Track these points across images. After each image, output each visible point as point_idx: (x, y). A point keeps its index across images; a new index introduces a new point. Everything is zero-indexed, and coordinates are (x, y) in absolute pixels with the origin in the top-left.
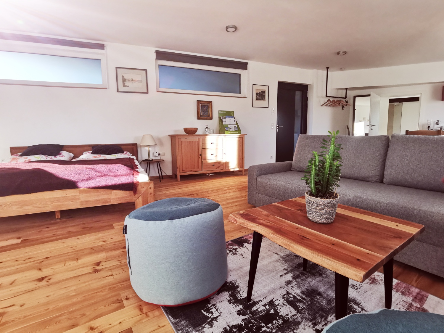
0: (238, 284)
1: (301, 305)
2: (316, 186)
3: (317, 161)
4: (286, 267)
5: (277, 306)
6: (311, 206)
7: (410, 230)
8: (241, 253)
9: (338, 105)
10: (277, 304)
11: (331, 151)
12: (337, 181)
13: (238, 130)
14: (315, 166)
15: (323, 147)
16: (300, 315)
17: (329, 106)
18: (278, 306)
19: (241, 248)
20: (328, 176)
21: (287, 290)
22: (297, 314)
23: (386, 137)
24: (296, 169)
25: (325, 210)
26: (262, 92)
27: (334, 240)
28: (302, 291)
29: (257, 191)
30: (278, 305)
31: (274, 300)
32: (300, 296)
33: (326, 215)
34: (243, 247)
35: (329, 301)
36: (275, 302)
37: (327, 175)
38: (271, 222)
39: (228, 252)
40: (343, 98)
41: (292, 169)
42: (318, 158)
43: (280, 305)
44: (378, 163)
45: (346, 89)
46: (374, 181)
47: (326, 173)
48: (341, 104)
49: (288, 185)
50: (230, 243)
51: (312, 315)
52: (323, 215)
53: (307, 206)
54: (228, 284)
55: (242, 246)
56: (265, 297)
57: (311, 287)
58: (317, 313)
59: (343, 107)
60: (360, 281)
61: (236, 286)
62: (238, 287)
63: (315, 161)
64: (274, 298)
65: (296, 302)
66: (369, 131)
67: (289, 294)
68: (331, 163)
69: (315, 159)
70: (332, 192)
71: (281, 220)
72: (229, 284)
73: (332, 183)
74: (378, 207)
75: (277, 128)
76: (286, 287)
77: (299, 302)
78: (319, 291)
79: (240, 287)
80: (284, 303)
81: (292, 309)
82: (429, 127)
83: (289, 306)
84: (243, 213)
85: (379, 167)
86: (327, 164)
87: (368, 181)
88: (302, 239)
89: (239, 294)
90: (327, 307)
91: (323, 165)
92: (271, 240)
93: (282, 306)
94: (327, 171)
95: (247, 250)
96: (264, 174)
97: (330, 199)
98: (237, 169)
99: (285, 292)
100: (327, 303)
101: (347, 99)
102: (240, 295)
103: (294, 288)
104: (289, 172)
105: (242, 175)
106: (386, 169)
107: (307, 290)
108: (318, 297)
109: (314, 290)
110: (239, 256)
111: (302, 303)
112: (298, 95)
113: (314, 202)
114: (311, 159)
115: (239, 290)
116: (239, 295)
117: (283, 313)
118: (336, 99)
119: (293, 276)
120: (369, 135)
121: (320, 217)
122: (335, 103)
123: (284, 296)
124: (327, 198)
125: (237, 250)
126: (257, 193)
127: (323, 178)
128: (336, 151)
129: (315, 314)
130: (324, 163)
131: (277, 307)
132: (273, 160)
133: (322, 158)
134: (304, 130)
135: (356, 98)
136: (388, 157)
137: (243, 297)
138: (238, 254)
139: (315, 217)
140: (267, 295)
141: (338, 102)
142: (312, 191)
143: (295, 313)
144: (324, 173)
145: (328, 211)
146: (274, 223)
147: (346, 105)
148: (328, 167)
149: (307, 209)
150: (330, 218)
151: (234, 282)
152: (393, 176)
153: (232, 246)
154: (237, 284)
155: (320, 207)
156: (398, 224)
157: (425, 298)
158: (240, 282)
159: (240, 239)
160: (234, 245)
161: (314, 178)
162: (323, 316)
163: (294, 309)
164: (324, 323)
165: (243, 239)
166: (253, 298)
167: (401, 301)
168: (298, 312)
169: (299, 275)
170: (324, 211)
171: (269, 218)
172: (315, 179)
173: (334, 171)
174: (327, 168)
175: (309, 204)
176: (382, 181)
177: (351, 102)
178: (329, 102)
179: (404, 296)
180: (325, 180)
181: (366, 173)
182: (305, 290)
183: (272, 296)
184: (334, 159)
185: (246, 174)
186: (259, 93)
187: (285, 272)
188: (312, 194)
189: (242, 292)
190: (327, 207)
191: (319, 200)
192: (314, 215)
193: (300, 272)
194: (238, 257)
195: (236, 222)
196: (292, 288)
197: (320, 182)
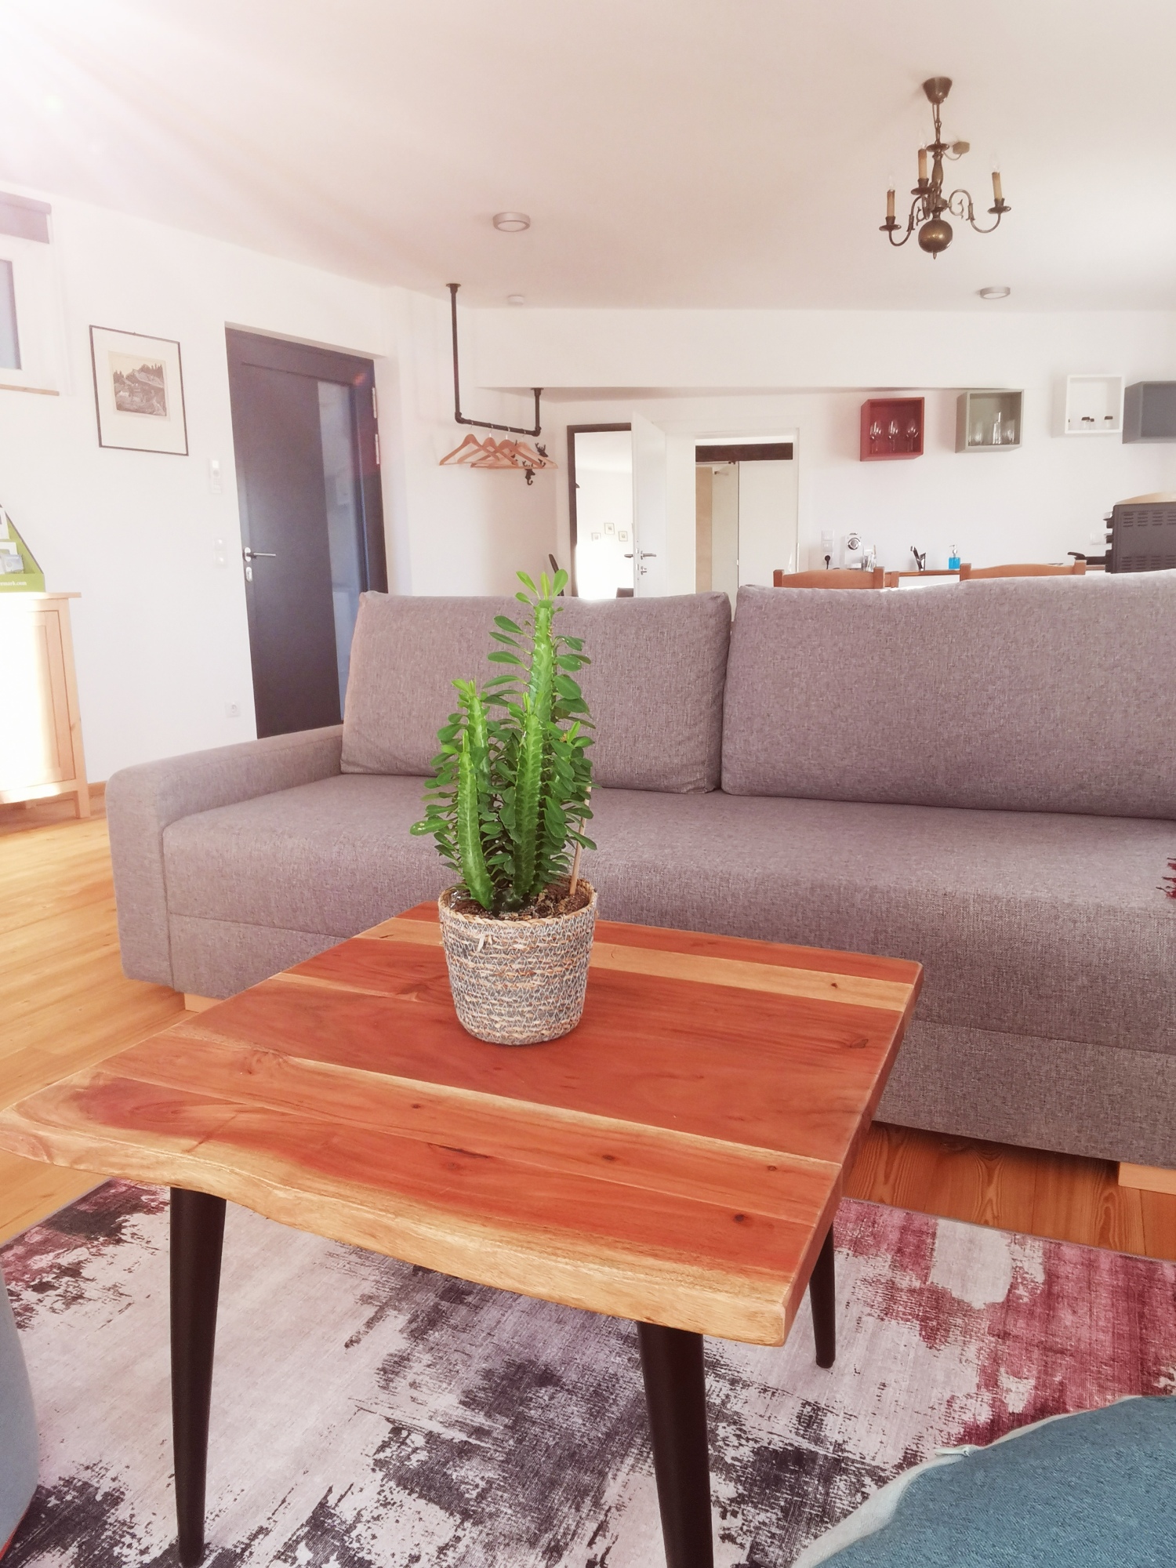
0: (114, 1480)
1: (471, 1474)
2: (487, 858)
3: (480, 730)
4: (367, 1288)
5: (352, 1527)
6: (471, 965)
7: (882, 998)
8: (109, 1285)
9: (506, 462)
10: (349, 1516)
11: (539, 673)
12: (579, 818)
13: (25, 571)
14: (475, 755)
15: (498, 657)
16: (475, 1531)
17: (473, 465)
18: (360, 1528)
19: (110, 1249)
20: (542, 804)
21: (389, 1413)
22: (460, 1533)
23: (719, 601)
24: (365, 764)
25: (542, 975)
26: (145, 369)
27: (608, 1131)
28: (467, 1393)
29: (172, 904)
30: (358, 1517)
31: (332, 1501)
32: (461, 1425)
33: (547, 998)
34: (119, 1241)
35: (598, 1397)
36: (337, 1511)
37: (533, 796)
38: (274, 1101)
39: (30, 1296)
40: (528, 432)
41: (344, 767)
42: (484, 712)
43: (366, 1516)
44: (697, 712)
45: (538, 392)
46: (690, 787)
47: (528, 787)
48: (520, 459)
49: (336, 849)
50: (37, 1238)
51: (531, 1510)
52: (535, 1002)
53: (453, 970)
54: (53, 1501)
55: (114, 1235)
56: (284, 1501)
57: (503, 1351)
58: (553, 1484)
59: (529, 474)
60: (773, 1338)
61: (106, 1494)
62: (114, 1499)
63: (471, 730)
64: (330, 1490)
65: (445, 1464)
66: (637, 580)
67: (404, 1433)
68: (546, 736)
69: (471, 717)
70: (561, 879)
71: (326, 1075)
72: (60, 1496)
73: (562, 836)
74: (724, 898)
75: (246, 564)
76: (383, 1396)
77: (461, 1458)
78: (543, 1358)
79: (128, 1496)
80: (387, 1493)
81: (434, 1513)
82: (828, 558)
83: (413, 1503)
84: (86, 1082)
85: (702, 726)
86: (531, 744)
87: (667, 791)
88: (456, 1168)
89: (127, 1539)
90: (593, 1434)
91: (510, 750)
92: (285, 1218)
93: (377, 1518)
94: (532, 779)
95: (146, 1254)
96: (201, 809)
97: (557, 914)
98: (52, 790)
99: (384, 1432)
100: (590, 1412)
101: (541, 440)
102: (135, 1544)
103: (424, 1389)
104: (333, 780)
105: (77, 818)
106: (726, 732)
107: (488, 1374)
108: (544, 1393)
109: (520, 1366)
110: (99, 1304)
111: (475, 1461)
112: (331, 401)
113: (485, 944)
114: (451, 718)
115: (122, 1513)
116: (130, 1546)
117: (393, 1555)
118: (500, 437)
119: (411, 1322)
120: (636, 595)
121: (522, 1014)
122: (495, 452)
123: (381, 1456)
124: (543, 912)
125: (85, 1273)
126: (169, 912)
127: (518, 813)
128: (561, 671)
129: (544, 1497)
130: (514, 736)
131: (354, 1534)
132: (243, 727)
133: (499, 712)
134: (375, 575)
135: (576, 434)
136: (730, 683)
137: (156, 1552)
138: (90, 1289)
139: (497, 1018)
140: (292, 1485)
141: (506, 451)
142: (473, 888)
143: (451, 1534)
144: (520, 789)
145: (555, 976)
146: (286, 1103)
147: (542, 465)
148: (535, 756)
149: (456, 984)
150: (568, 1009)
151: (85, 1476)
152: (757, 757)
153: (52, 1255)
154: (106, 1486)
155: (516, 966)
156: (837, 977)
157: (929, 1241)
158: (126, 1461)
159: (93, 1199)
160: (61, 1246)
161: (473, 821)
162: (583, 1492)
163: (443, 1512)
164: (595, 1526)
165: (115, 1196)
166: (213, 1534)
167: (859, 1283)
168: (466, 1515)
169: (436, 1308)
170: (536, 982)
171: (255, 1078)
172: (481, 823)
173: (569, 772)
174: (530, 762)
175: (463, 960)
176: (718, 787)
177: (558, 451)
178: (472, 447)
179: (861, 1258)
180: (530, 822)
181: (656, 758)
182: (479, 1381)
183: (318, 1479)
184: (555, 714)
185: (97, 813)
186: (131, 377)
187: (369, 1311)
188: (469, 905)
189: (142, 1519)
190: (548, 960)
191: (508, 929)
192: (490, 1013)
193: (441, 1289)
194: (95, 1309)
195: (50, 1156)
196: (415, 1393)
197: (505, 833)
